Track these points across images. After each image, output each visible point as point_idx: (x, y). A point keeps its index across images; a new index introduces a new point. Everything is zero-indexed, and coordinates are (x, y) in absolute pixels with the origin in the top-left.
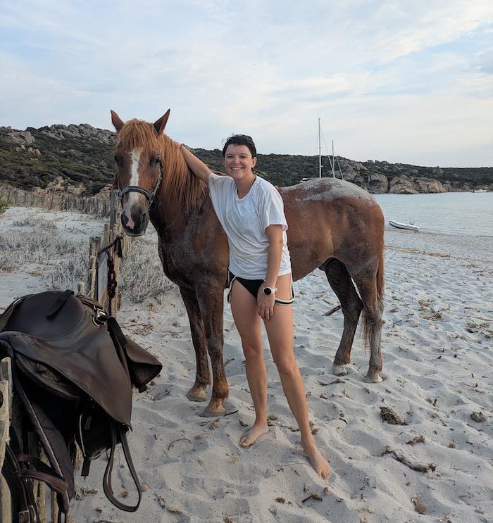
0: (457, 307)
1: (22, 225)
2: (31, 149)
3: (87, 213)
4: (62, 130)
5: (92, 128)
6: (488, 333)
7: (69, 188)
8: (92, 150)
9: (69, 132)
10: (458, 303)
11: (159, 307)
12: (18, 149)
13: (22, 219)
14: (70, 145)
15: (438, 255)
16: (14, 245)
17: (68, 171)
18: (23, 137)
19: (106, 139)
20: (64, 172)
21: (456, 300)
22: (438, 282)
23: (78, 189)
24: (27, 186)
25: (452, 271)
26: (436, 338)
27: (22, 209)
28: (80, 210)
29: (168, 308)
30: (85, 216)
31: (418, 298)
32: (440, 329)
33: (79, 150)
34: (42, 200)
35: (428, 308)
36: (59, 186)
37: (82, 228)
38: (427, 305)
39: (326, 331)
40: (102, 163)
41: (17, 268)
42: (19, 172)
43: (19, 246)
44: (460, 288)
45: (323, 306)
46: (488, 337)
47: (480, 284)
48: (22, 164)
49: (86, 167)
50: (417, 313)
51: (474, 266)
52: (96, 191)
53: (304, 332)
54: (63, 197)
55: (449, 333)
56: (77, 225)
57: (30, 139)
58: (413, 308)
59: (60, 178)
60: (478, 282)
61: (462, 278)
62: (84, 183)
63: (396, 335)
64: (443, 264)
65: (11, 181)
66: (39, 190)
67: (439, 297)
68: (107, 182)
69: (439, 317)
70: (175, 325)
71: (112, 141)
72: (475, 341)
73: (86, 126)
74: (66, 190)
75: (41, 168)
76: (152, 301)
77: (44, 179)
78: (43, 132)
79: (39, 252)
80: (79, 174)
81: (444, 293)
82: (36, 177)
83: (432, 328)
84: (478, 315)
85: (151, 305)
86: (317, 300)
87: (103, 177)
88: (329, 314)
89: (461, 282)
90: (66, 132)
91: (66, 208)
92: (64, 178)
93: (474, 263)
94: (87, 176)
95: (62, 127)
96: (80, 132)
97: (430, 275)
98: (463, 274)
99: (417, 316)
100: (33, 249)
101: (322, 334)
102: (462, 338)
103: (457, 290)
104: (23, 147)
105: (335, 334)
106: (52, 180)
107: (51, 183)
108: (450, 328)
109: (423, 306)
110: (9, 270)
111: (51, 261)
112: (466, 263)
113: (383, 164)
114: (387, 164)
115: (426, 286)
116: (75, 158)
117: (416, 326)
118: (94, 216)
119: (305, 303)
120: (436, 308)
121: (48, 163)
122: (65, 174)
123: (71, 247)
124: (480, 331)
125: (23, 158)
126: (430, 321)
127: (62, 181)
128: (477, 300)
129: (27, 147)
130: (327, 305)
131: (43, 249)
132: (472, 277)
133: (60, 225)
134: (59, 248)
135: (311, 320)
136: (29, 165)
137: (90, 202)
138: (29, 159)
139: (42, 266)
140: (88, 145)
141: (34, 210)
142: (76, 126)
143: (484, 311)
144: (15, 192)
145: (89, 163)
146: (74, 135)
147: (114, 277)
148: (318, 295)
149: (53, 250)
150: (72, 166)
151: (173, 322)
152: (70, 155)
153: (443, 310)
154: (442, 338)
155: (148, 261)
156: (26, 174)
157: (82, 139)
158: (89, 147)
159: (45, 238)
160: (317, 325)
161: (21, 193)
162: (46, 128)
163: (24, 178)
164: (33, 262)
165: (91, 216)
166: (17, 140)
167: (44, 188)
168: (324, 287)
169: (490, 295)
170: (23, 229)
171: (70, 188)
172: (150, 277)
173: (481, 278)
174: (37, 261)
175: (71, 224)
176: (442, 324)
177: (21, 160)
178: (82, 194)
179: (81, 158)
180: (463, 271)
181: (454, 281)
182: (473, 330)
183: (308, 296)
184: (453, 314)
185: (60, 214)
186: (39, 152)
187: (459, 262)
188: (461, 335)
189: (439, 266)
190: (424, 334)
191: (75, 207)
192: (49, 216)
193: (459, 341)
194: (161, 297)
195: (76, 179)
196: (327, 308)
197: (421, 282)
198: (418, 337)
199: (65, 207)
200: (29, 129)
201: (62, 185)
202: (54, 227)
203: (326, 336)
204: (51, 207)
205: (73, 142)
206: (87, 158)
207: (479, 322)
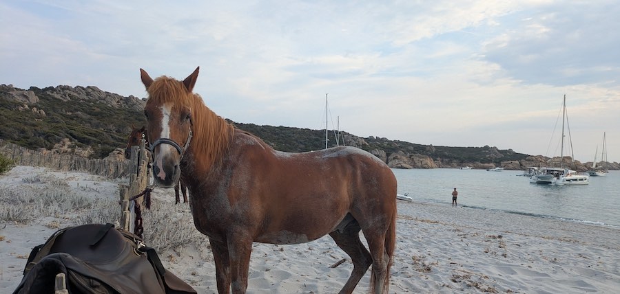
0: (444, 262)
1: (33, 182)
2: (35, 109)
3: (97, 174)
4: (68, 91)
5: (100, 91)
6: (470, 283)
7: (76, 150)
8: (101, 113)
9: (75, 94)
10: (445, 259)
11: (178, 258)
12: (21, 108)
13: (32, 176)
14: (77, 106)
15: (428, 221)
16: (27, 200)
17: (75, 133)
18: (26, 97)
19: (114, 103)
20: (71, 134)
21: (444, 257)
22: (429, 243)
23: (87, 152)
24: (33, 146)
25: (440, 234)
26: (426, 287)
27: (29, 168)
28: (90, 170)
29: (187, 259)
30: (96, 176)
31: (411, 255)
32: (430, 279)
33: (86, 113)
34: (50, 160)
35: (420, 263)
36: (65, 148)
37: (95, 187)
38: (419, 260)
39: (332, 280)
40: (111, 127)
41: (33, 220)
42: (23, 131)
43: (31, 201)
44: (447, 247)
45: (329, 260)
46: (469, 286)
47: (463, 244)
48: (26, 124)
49: (94, 130)
50: (410, 267)
51: (458, 230)
52: (105, 154)
53: (313, 281)
54: (72, 158)
55: (437, 282)
56: (90, 184)
57: (34, 99)
58: (407, 263)
59: (66, 140)
60: (461, 243)
61: (448, 239)
62: (92, 146)
63: (393, 284)
64: (433, 229)
65: (14, 140)
66: (45, 151)
67: (429, 254)
68: (116, 146)
69: (429, 270)
70: (193, 274)
71: (121, 105)
72: (458, 289)
73: (94, 89)
74: (73, 152)
75: (46, 129)
76: (171, 253)
77: (49, 140)
78: (48, 93)
79: (54, 207)
80: (87, 136)
81: (434, 251)
82: (42, 138)
83: (423, 278)
84: (462, 269)
85: (171, 257)
86: (324, 255)
87: (112, 141)
88: (335, 266)
89: (448, 243)
90: (72, 93)
91: (75, 169)
92: (71, 140)
93: (459, 228)
94: (94, 139)
95: (68, 88)
96: (88, 94)
97: (421, 236)
98: (450, 237)
99: (411, 270)
100: (47, 203)
101: (328, 283)
102: (448, 286)
103: (445, 249)
104: (27, 107)
105: (340, 283)
106: (59, 141)
107: (57, 145)
108: (438, 279)
109: (415, 261)
110: (24, 222)
111: (67, 216)
112: (452, 228)
113: (383, 140)
114: (387, 140)
115: (419, 245)
116: (82, 120)
117: (410, 277)
118: (105, 177)
119: (313, 257)
120: (427, 263)
121: (54, 124)
122: (72, 137)
123: (86, 203)
124: (463, 281)
125: (27, 118)
126: (421, 273)
127: (69, 143)
128: (460, 257)
129: (31, 107)
130: (333, 259)
131: (57, 204)
132: (457, 239)
133: (71, 183)
134: (75, 204)
135: (319, 272)
136: (34, 125)
137: (100, 163)
138: (33, 119)
139: (58, 220)
140: (95, 108)
141: (42, 169)
142: (83, 88)
143: (466, 266)
144: (21, 151)
145: (97, 126)
146: (81, 97)
147: (141, 223)
148: (325, 251)
149: (68, 205)
150: (79, 129)
151: (191, 272)
152: (77, 117)
153: (433, 264)
154: (431, 287)
155: (166, 217)
156: (30, 134)
157: (89, 101)
158: (98, 110)
159: (59, 194)
160: (325, 275)
161: (27, 153)
162: (51, 88)
163: (28, 138)
164: (49, 216)
165: (102, 177)
166: (20, 99)
167: (50, 149)
168: (330, 244)
169: (471, 254)
170: (35, 186)
171: (78, 150)
172: (169, 231)
173: (464, 240)
174: (53, 215)
175: (83, 184)
176: (432, 276)
177: (24, 119)
178: (90, 157)
179: (89, 121)
180: (450, 234)
181: (442, 241)
182: (457, 280)
183: (316, 251)
184: (440, 268)
185: (70, 175)
186: (44, 113)
187: (446, 227)
188: (447, 284)
189: (429, 230)
190: (416, 283)
191: (85, 168)
192: (60, 175)
193: (445, 289)
194: (180, 250)
195: (83, 142)
196: (333, 262)
197: (414, 242)
198: (411, 285)
199: (74, 167)
200: (32, 89)
201: (69, 147)
202: (66, 185)
203: (333, 284)
204: (59, 167)
205: (79, 104)
206: (95, 121)
207: (462, 274)
